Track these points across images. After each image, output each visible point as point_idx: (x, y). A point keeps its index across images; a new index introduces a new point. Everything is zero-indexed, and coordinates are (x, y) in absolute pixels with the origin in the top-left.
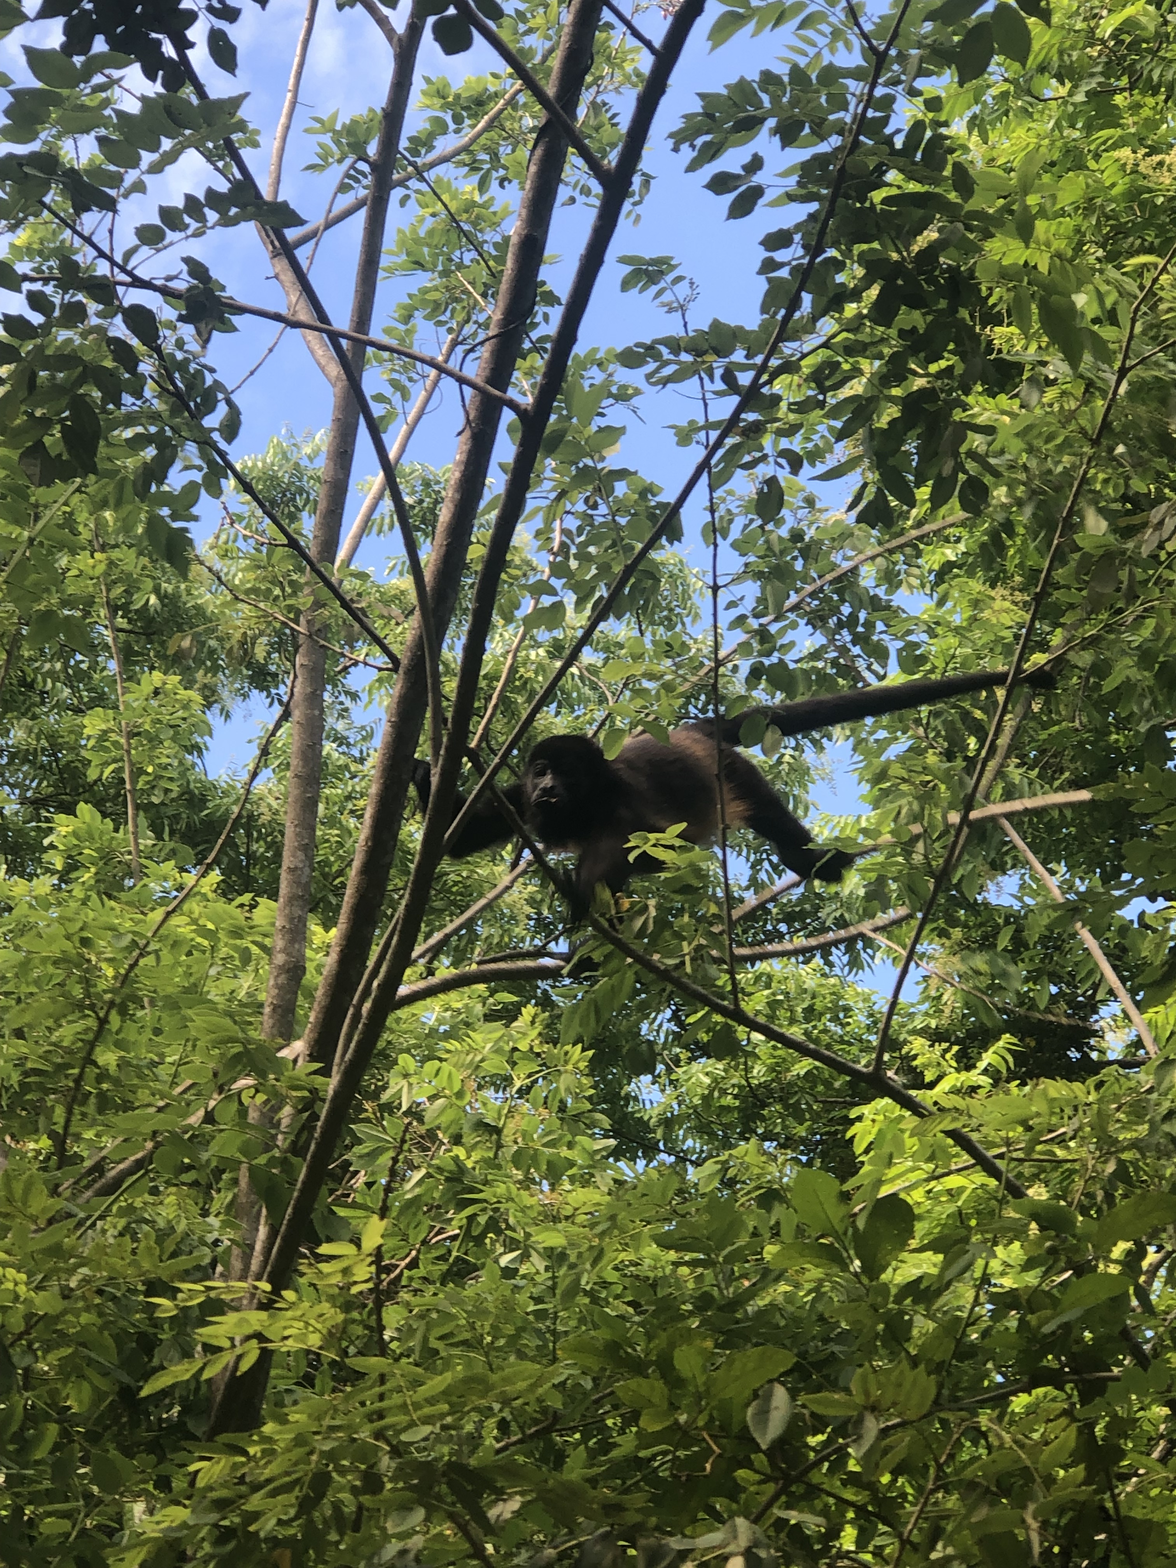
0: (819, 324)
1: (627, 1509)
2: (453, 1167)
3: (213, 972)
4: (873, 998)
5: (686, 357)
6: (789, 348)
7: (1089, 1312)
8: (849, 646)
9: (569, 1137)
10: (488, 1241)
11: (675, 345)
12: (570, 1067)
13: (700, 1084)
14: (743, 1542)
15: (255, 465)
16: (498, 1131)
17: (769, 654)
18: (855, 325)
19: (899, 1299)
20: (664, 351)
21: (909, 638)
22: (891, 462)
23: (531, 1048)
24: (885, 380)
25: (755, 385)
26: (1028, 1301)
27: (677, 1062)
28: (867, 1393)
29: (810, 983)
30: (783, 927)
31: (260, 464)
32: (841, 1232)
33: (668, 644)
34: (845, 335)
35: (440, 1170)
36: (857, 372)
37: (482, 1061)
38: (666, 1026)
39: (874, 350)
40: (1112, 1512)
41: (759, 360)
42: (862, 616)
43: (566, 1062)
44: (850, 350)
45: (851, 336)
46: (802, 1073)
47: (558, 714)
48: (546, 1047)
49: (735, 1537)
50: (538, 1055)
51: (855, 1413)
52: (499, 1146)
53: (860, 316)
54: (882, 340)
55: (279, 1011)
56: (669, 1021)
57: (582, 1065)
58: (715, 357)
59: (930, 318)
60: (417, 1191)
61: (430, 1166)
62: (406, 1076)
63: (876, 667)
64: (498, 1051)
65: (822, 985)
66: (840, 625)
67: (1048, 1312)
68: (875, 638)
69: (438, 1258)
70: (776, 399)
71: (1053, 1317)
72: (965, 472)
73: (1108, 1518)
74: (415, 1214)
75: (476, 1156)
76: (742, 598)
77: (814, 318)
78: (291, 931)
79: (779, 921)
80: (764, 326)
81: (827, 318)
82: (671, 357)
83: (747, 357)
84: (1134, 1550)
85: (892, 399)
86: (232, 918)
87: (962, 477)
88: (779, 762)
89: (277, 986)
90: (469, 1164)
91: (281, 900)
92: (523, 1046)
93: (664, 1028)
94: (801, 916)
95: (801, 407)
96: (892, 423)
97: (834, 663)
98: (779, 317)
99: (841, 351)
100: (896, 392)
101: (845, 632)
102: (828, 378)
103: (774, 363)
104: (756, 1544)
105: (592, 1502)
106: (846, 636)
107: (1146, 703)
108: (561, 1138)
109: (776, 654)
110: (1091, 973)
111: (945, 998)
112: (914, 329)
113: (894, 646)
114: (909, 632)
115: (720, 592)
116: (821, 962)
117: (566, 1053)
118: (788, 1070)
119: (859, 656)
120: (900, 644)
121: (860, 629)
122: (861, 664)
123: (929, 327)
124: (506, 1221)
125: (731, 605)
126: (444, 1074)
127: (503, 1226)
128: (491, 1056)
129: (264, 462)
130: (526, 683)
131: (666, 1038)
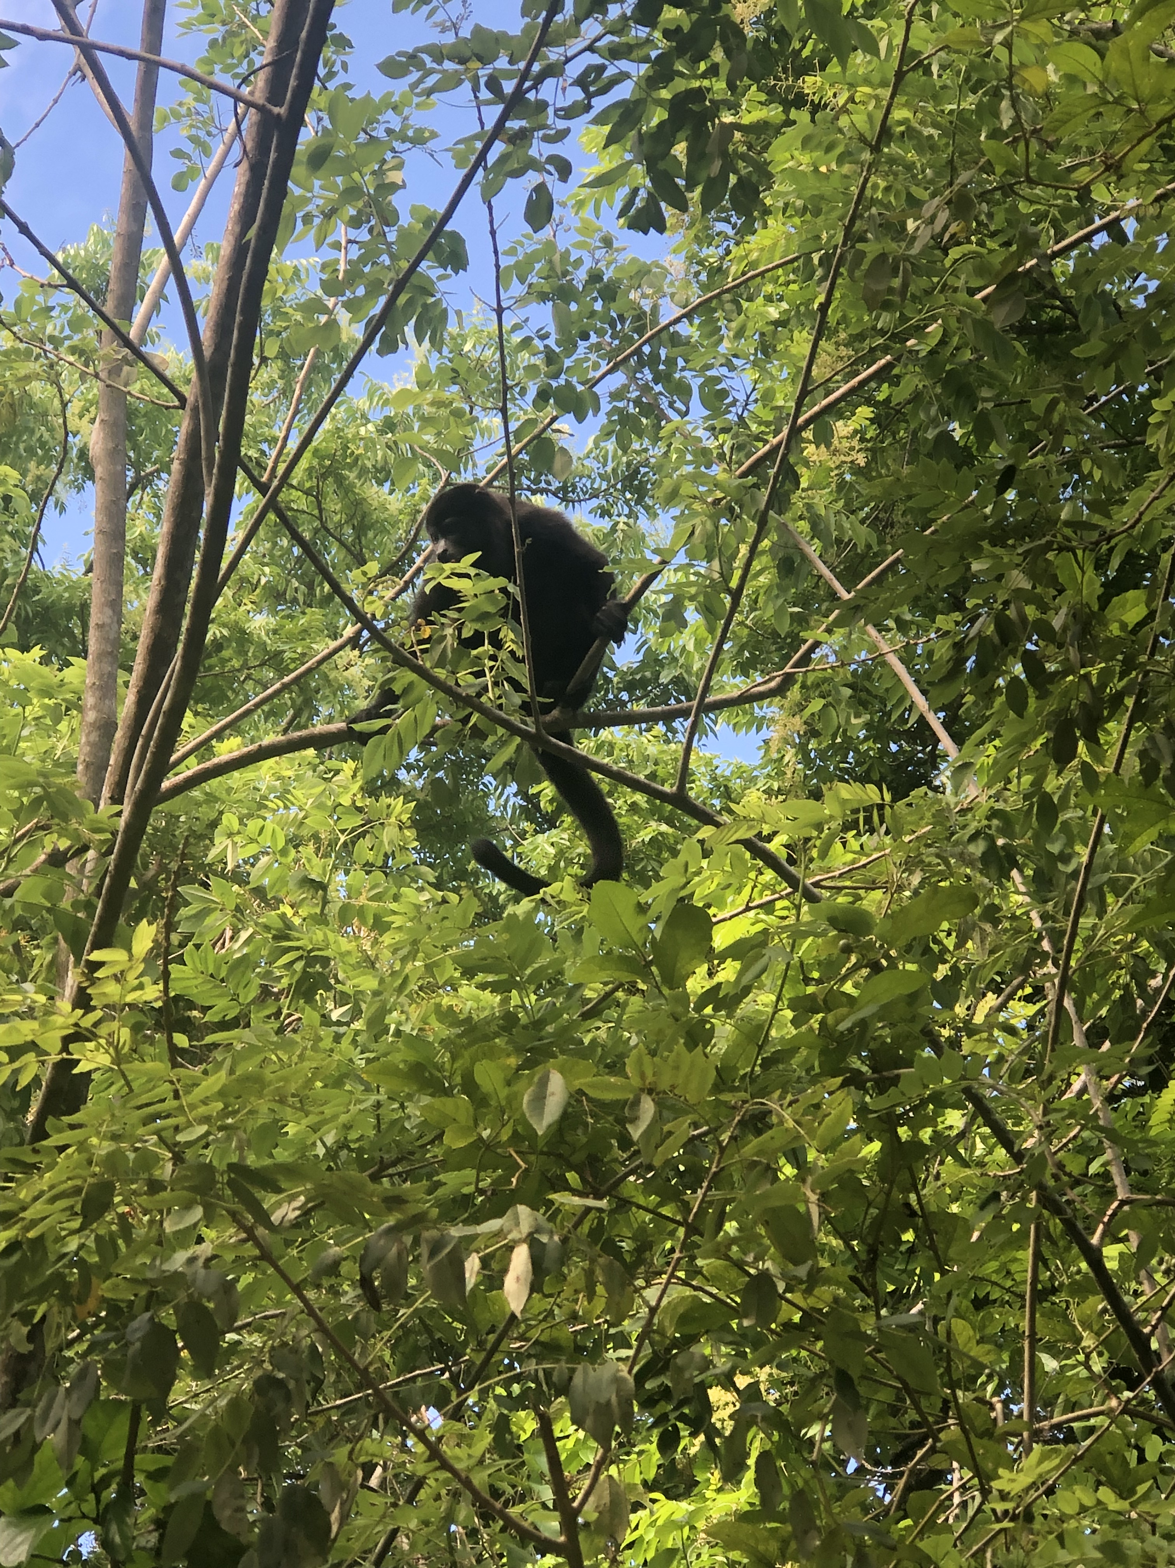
0: (584, 26)
1: (407, 1202)
2: (279, 924)
3: (25, 732)
4: (715, 762)
5: (448, 65)
6: (553, 54)
7: (885, 1007)
8: (651, 384)
9: (394, 890)
10: (318, 997)
11: (438, 53)
12: (393, 820)
13: (546, 855)
14: (525, 1228)
15: (77, 254)
16: (322, 887)
17: (556, 376)
18: (619, 27)
19: (699, 1008)
20: (427, 59)
21: (708, 373)
22: (661, 166)
23: (354, 802)
24: (653, 82)
25: (519, 92)
26: (825, 1001)
27: (523, 835)
28: (643, 1076)
29: (653, 750)
30: (625, 696)
31: (82, 253)
32: (640, 944)
33: (453, 370)
34: (609, 38)
35: (267, 928)
36: (623, 76)
37: (305, 818)
38: (512, 800)
39: (642, 53)
40: (916, 1207)
41: (522, 65)
42: (663, 353)
43: (388, 816)
44: (615, 53)
45: (617, 39)
46: (647, 839)
47: (391, 492)
48: (368, 801)
49: (517, 1224)
50: (360, 810)
51: (631, 1096)
52: (325, 902)
53: (624, 18)
54: (648, 41)
55: (92, 768)
56: (515, 795)
57: (405, 817)
58: (479, 65)
59: (695, 16)
60: (245, 951)
61: (257, 924)
62: (230, 835)
63: (679, 405)
64: (320, 806)
65: (663, 752)
66: (641, 364)
67: (844, 1010)
68: (677, 376)
69: (269, 1017)
70: (542, 106)
71: (848, 1015)
72: (736, 172)
73: (913, 1214)
74: (244, 973)
75: (303, 912)
76: (527, 320)
77: (578, 21)
78: (101, 688)
79: (620, 690)
80: (527, 30)
81: (591, 20)
82: (435, 65)
83: (511, 62)
84: (941, 1246)
85: (660, 102)
86: (42, 676)
87: (733, 179)
88: (614, 529)
89: (88, 743)
90: (297, 921)
91: (90, 657)
92: (346, 801)
93: (511, 803)
94: (643, 683)
95: (569, 113)
96: (661, 124)
97: (637, 402)
98: (540, 20)
99: (607, 54)
100: (665, 94)
101: (646, 371)
102: (593, 83)
103: (536, 67)
104: (538, 1230)
105: (372, 1195)
106: (647, 374)
107: (933, 411)
108: (387, 890)
109: (563, 376)
110: (902, 699)
111: (786, 759)
112: (679, 29)
113: (695, 383)
114: (710, 367)
115: (505, 315)
116: (664, 729)
117: (389, 806)
118: (633, 837)
119: (661, 393)
120: (701, 380)
121: (662, 367)
122: (664, 403)
123: (694, 25)
124: (336, 977)
125: (516, 328)
126: (268, 832)
127: (332, 981)
128: (314, 812)
129: (86, 250)
130: (357, 459)
131: (514, 812)
